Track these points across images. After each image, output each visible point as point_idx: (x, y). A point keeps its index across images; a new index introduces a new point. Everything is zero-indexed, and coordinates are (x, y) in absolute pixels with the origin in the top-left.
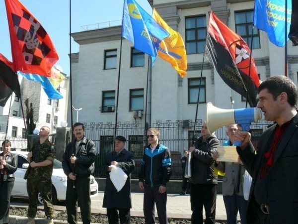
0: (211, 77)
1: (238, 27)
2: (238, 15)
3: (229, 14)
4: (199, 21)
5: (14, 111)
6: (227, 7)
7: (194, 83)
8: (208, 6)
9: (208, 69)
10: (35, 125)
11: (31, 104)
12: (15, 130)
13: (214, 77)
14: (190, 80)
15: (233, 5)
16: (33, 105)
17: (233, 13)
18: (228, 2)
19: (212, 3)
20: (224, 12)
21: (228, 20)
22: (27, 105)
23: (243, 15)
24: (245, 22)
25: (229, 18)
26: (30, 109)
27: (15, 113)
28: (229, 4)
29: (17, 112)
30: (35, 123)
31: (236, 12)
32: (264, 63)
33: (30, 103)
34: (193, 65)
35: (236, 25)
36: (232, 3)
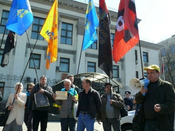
23: (38, 20)
24: (38, 24)
32: (44, 48)
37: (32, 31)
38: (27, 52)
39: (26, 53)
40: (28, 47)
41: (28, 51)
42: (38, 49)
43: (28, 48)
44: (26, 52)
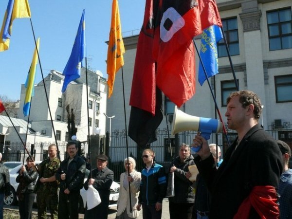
0: (244, 79)
1: (270, 27)
2: (270, 15)
3: (260, 15)
4: (231, 23)
5: (58, 116)
6: (258, 8)
7: (227, 86)
8: (238, 7)
9: (240, 71)
10: (77, 129)
11: (72, 110)
12: (59, 134)
13: (246, 79)
14: (223, 83)
15: (264, 5)
16: (74, 110)
17: (265, 13)
18: (259, 3)
19: (242, 5)
20: (255, 13)
21: (259, 20)
22: (68, 111)
23: (276, 15)
24: (278, 22)
25: (261, 18)
26: (71, 114)
27: (59, 118)
28: (261, 5)
29: (60, 116)
30: (76, 127)
31: (268, 12)
33: (70, 108)
34: (225, 68)
35: (269, 25)
36: (263, 3)
37: (270, 38)
38: (268, 76)
39: (266, 78)
40: (268, 68)
41: (269, 74)
42: (286, 66)
43: (268, 70)
44: (265, 76)
